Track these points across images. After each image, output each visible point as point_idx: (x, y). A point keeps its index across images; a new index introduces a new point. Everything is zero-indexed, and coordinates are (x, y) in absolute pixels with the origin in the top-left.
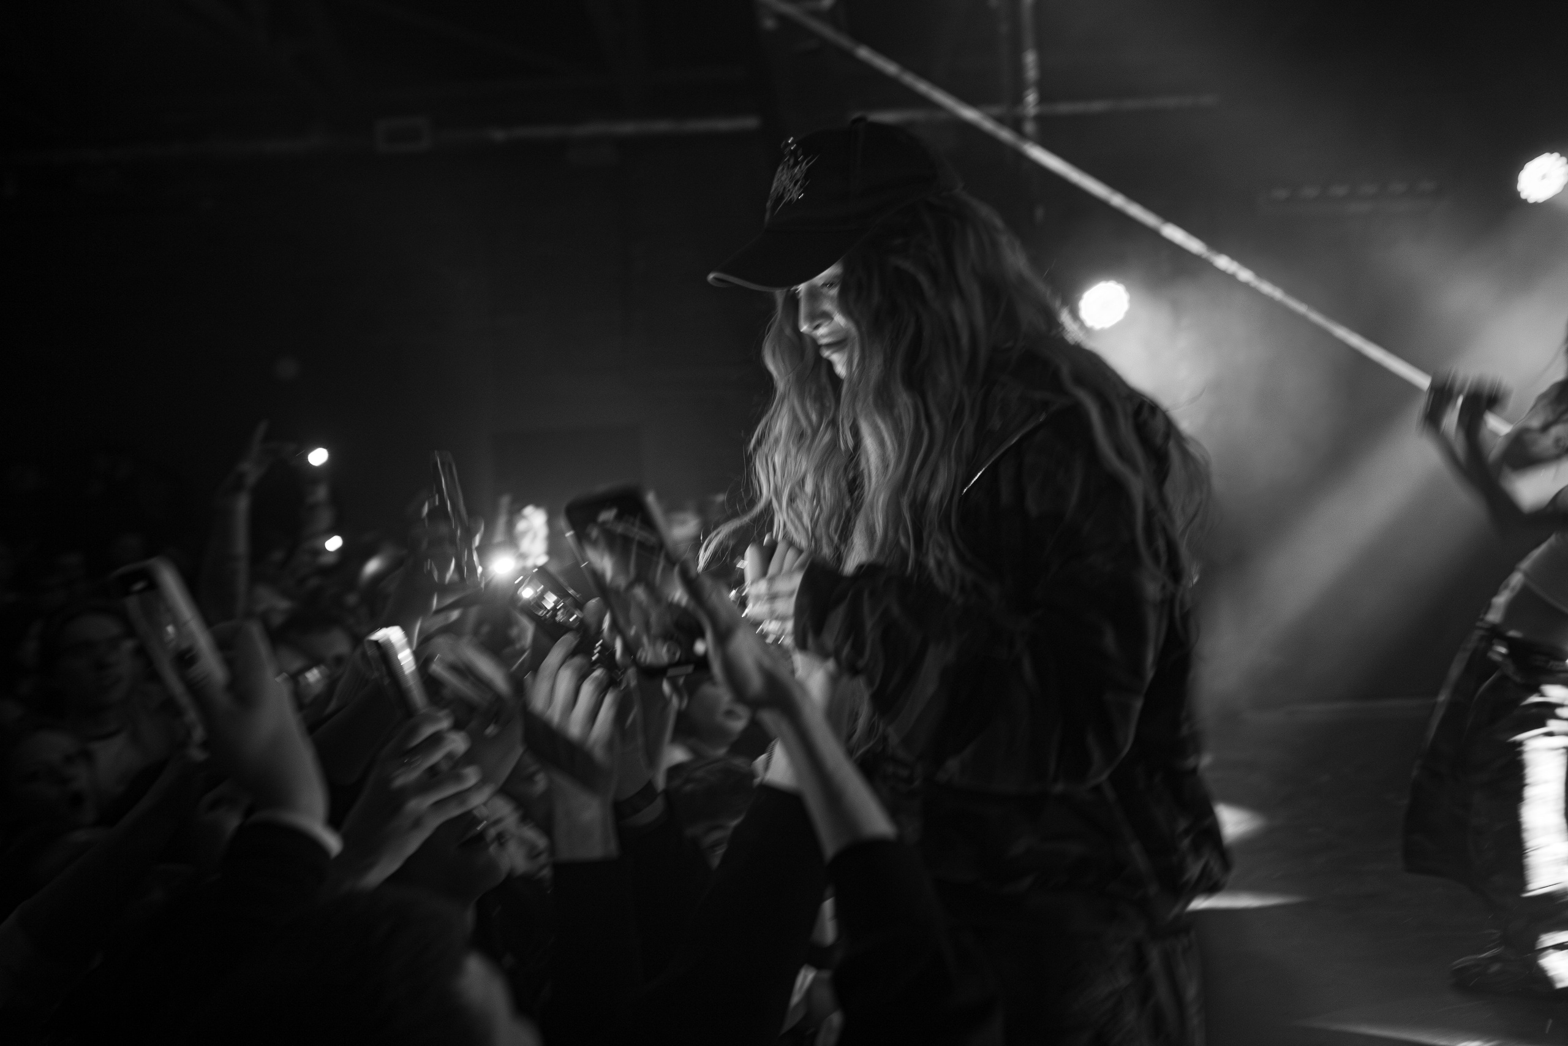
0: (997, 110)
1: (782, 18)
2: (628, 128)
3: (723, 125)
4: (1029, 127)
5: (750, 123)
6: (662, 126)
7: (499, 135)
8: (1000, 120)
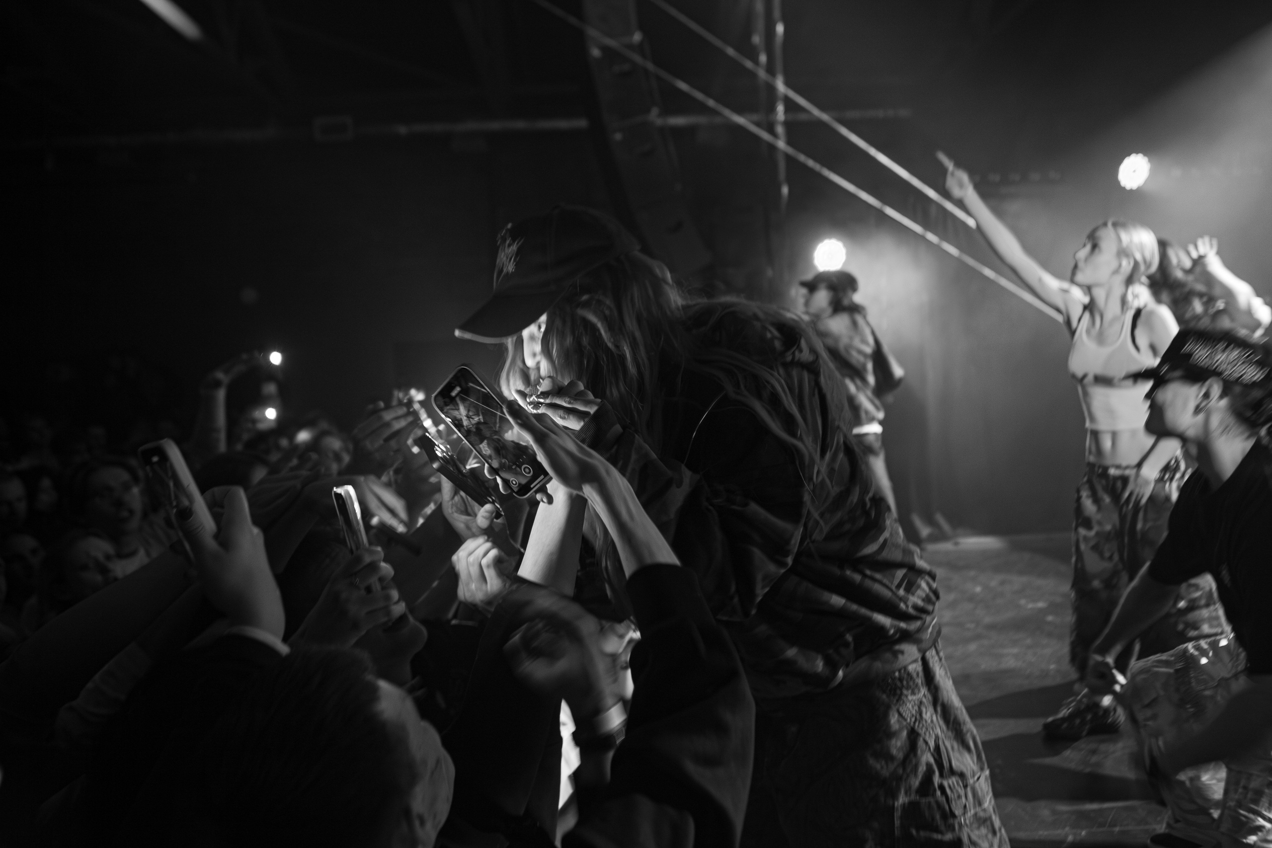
0: (755, 117)
1: (605, 49)
2: (495, 126)
3: (563, 124)
4: (780, 130)
5: (582, 123)
6: (520, 125)
7: (403, 130)
8: (758, 124)
